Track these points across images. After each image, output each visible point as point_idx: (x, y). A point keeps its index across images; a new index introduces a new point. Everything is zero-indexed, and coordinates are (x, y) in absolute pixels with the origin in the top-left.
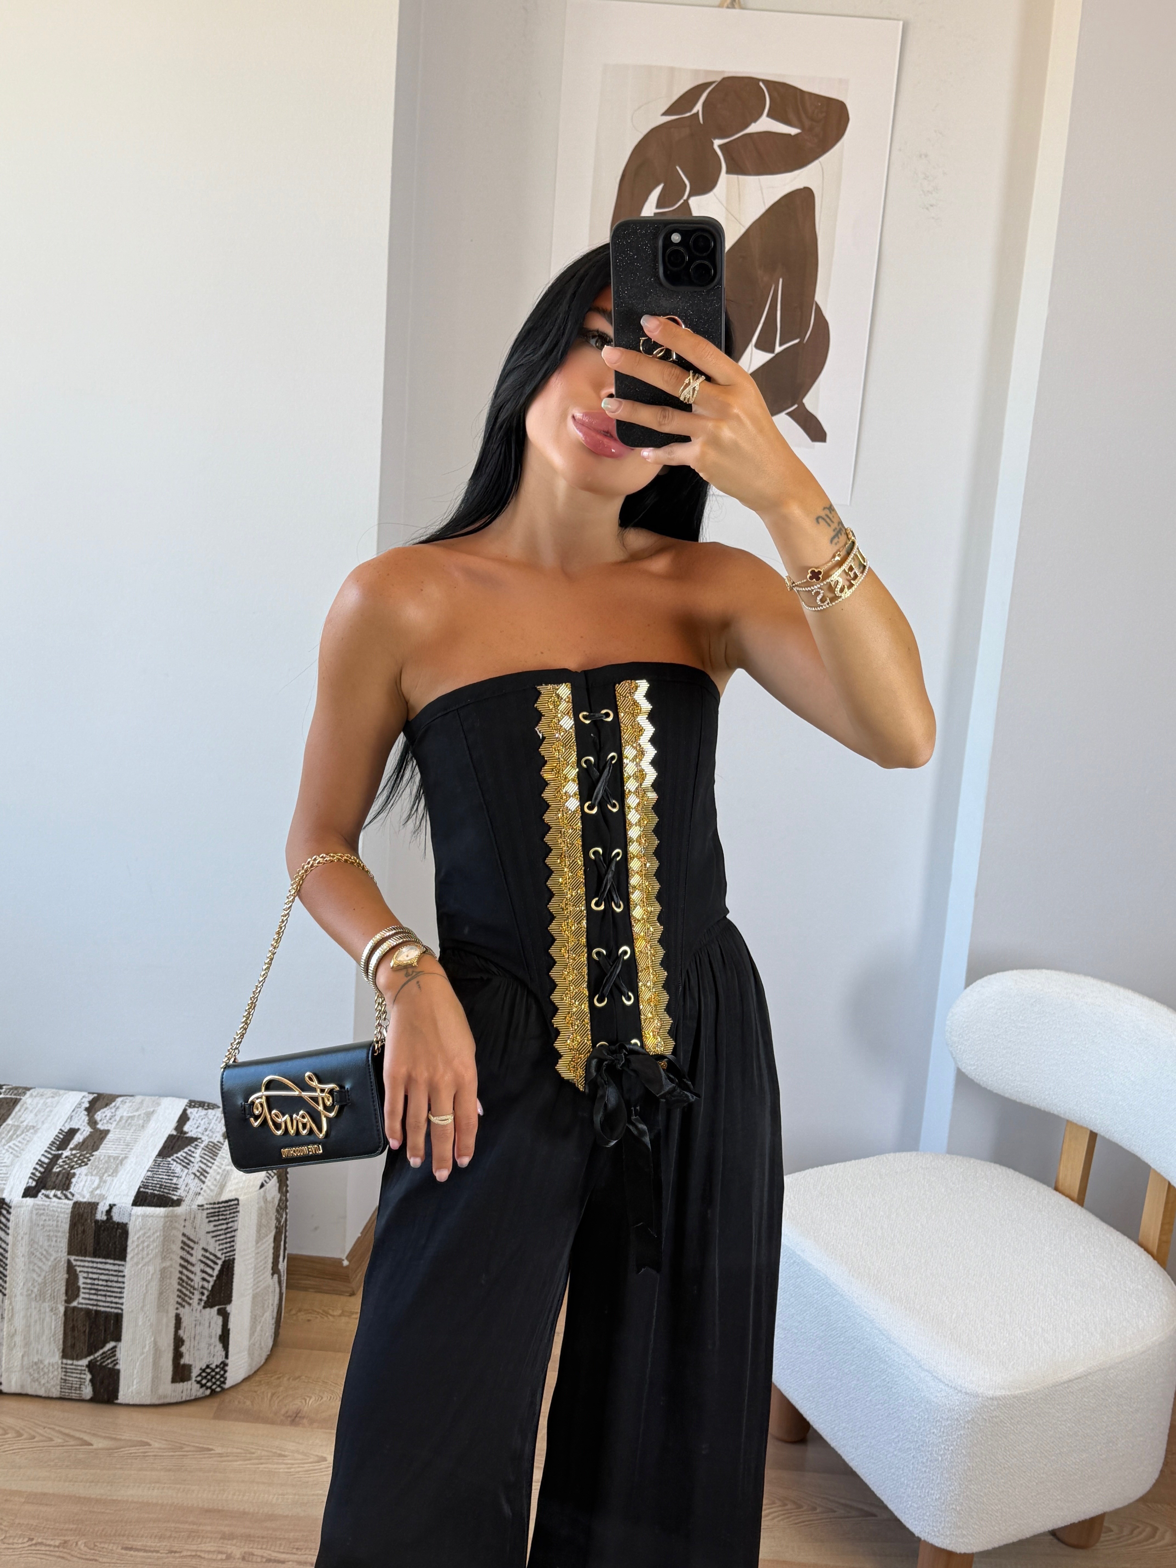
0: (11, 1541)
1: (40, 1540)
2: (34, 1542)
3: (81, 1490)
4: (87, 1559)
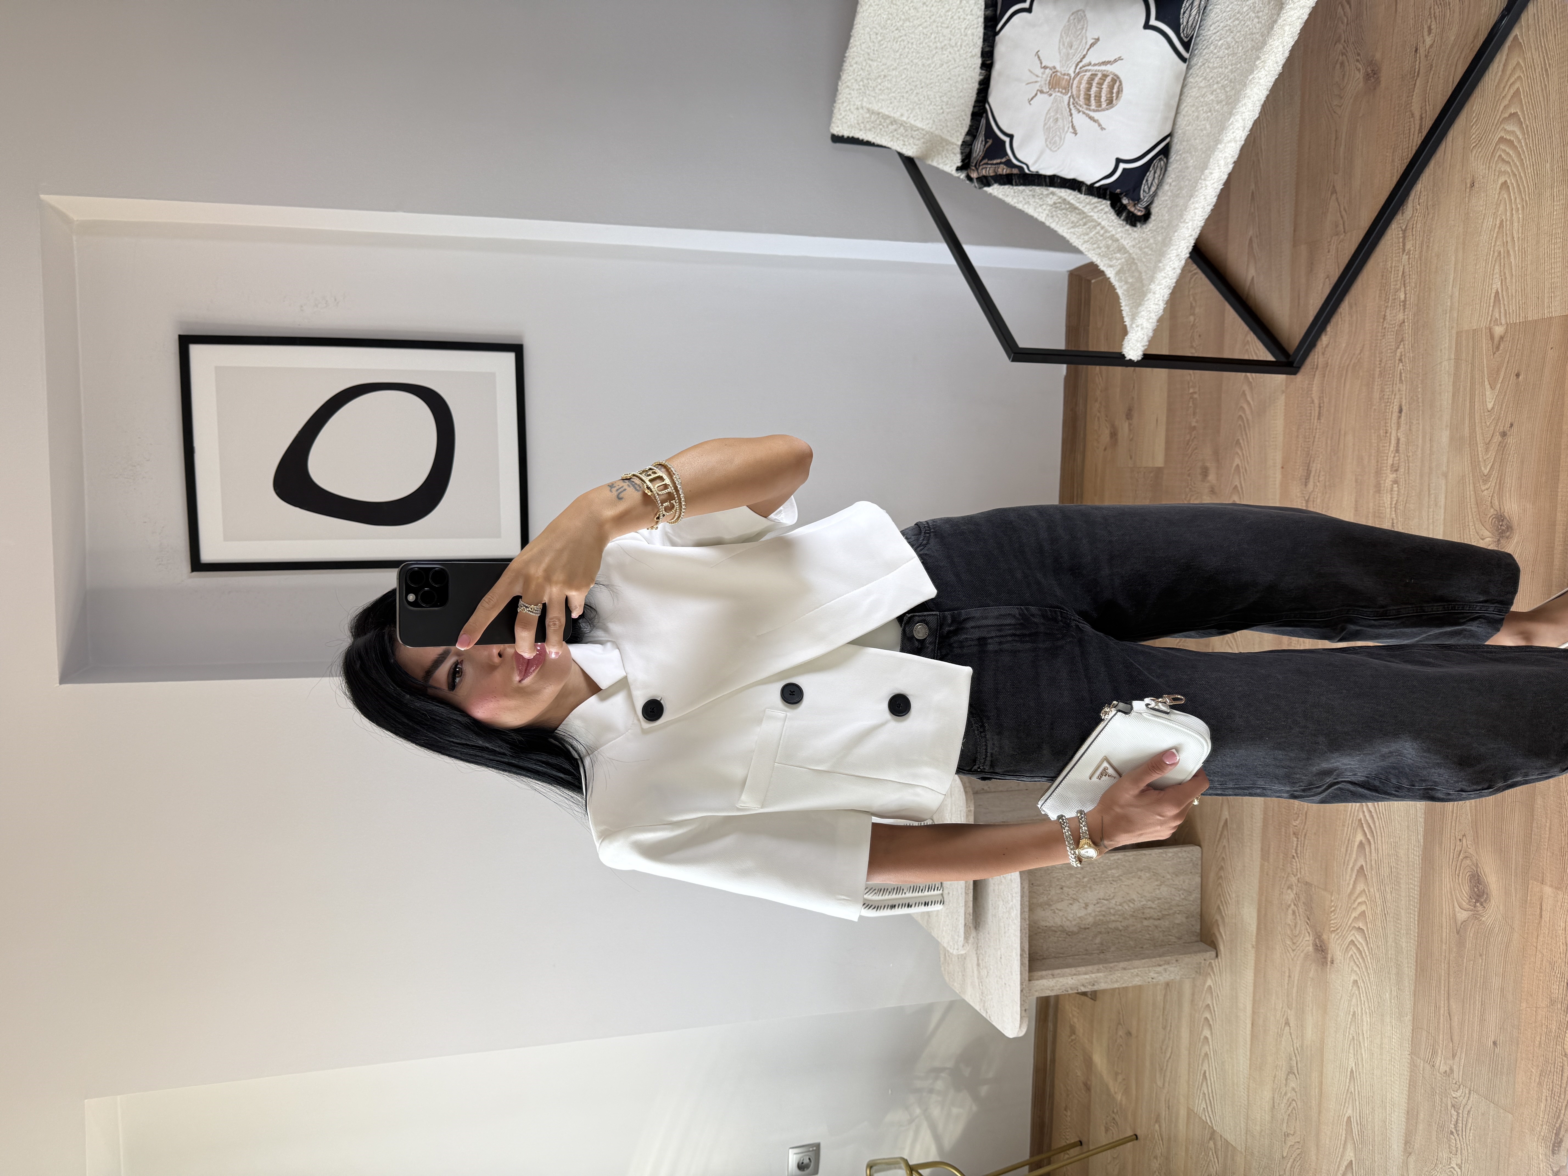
0: (1295, 870)
1: (1294, 851)
2: (1295, 855)
3: (1258, 824)
4: (1306, 818)
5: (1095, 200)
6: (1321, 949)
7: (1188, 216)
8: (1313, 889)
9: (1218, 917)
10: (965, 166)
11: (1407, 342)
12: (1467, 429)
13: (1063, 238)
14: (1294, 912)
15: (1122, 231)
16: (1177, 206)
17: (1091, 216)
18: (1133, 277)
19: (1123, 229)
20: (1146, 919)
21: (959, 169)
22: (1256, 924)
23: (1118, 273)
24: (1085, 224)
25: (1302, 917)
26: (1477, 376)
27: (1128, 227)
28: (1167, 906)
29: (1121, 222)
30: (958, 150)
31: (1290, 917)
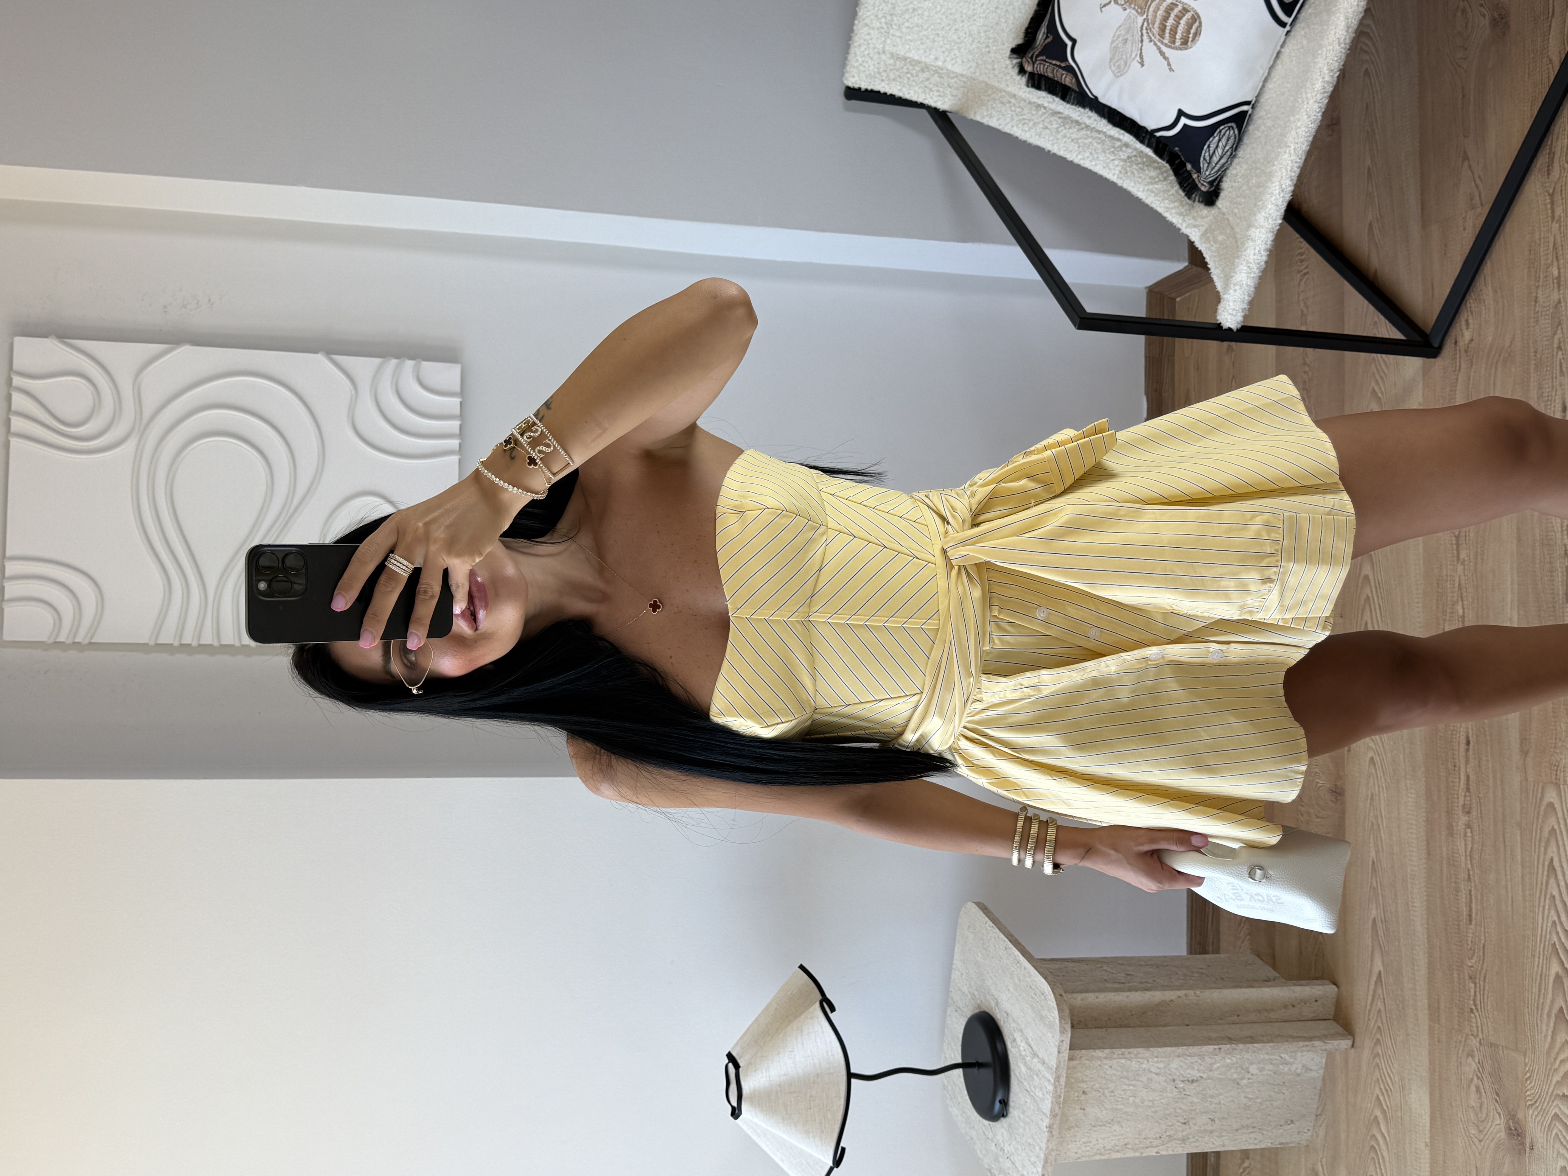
0: (1475, 1029)
1: (1472, 1002)
2: (1473, 1007)
4: (1484, 955)
6: (1516, 1133)
8: (1501, 1052)
22: (1428, 1114)
25: (1488, 1094)
31: (1473, 1095)
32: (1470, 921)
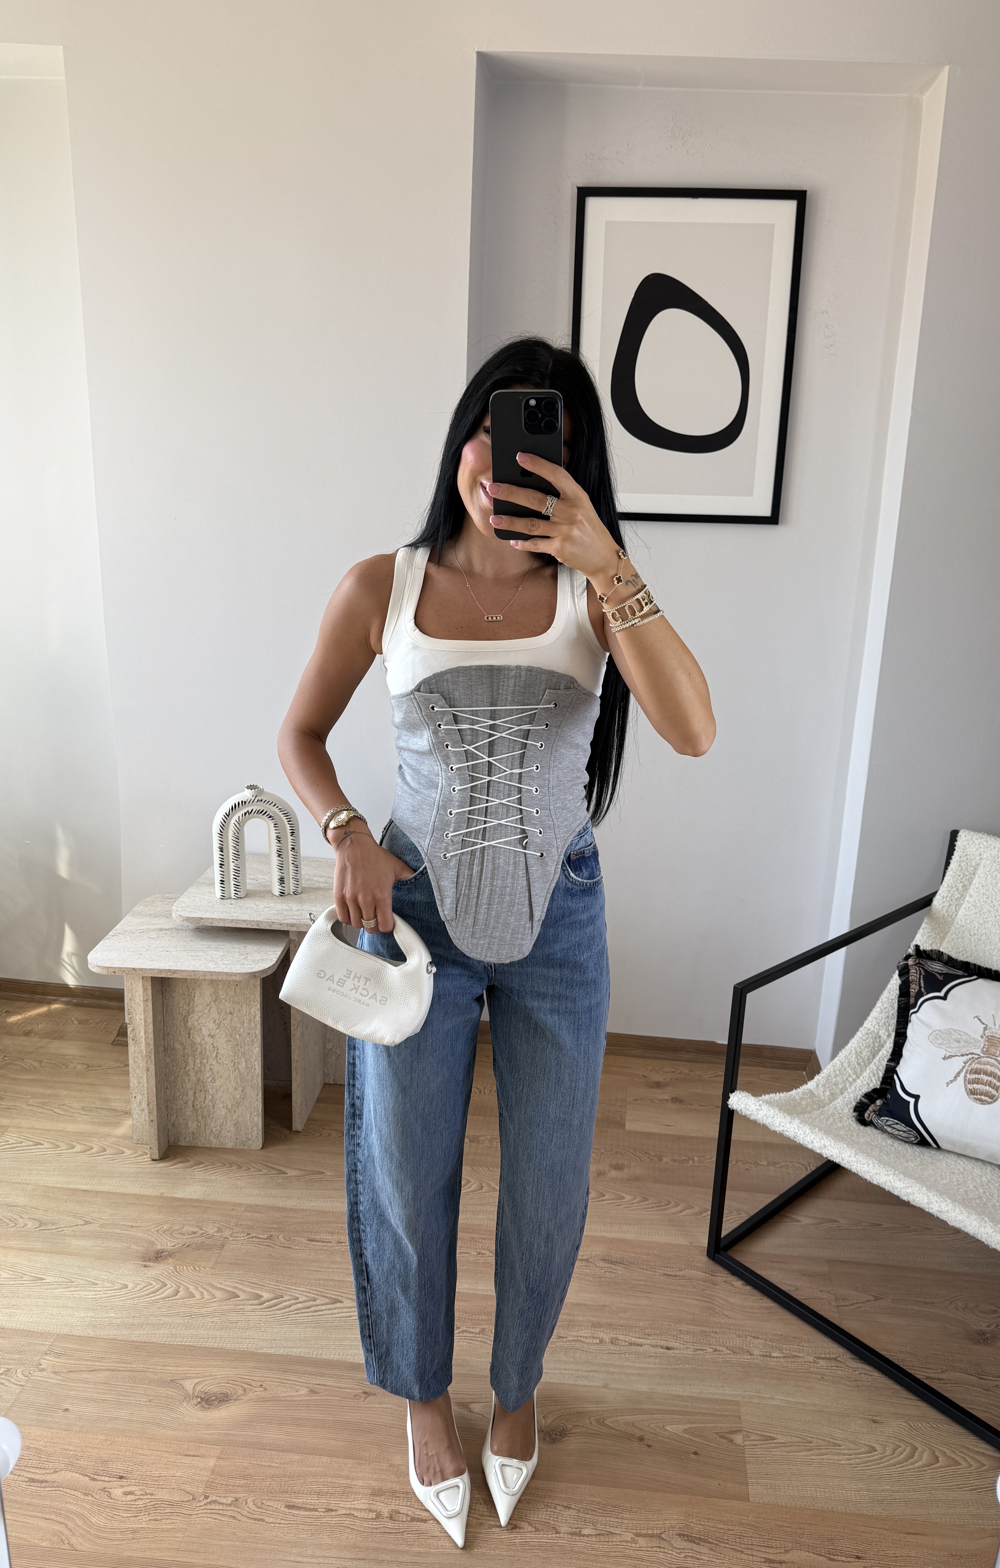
0: (236, 1235)
1: (254, 1235)
2: (251, 1236)
3: (280, 1203)
4: (285, 1247)
5: (881, 1074)
6: (159, 1256)
7: (861, 1158)
8: (217, 1251)
9: (192, 1162)
10: (920, 953)
11: (732, 1356)
12: (647, 1407)
13: (846, 1043)
14: (195, 1233)
15: (850, 1098)
16: (872, 1150)
17: (866, 1070)
18: (806, 1105)
19: (852, 1099)
20: (195, 1093)
21: (917, 947)
22: (184, 1197)
23: (811, 1091)
24: (858, 1064)
25: (190, 1240)
26: (697, 1417)
27: (854, 1104)
28: (206, 1114)
29: (859, 1098)
30: (935, 947)
31: (191, 1229)
32: (310, 1240)
